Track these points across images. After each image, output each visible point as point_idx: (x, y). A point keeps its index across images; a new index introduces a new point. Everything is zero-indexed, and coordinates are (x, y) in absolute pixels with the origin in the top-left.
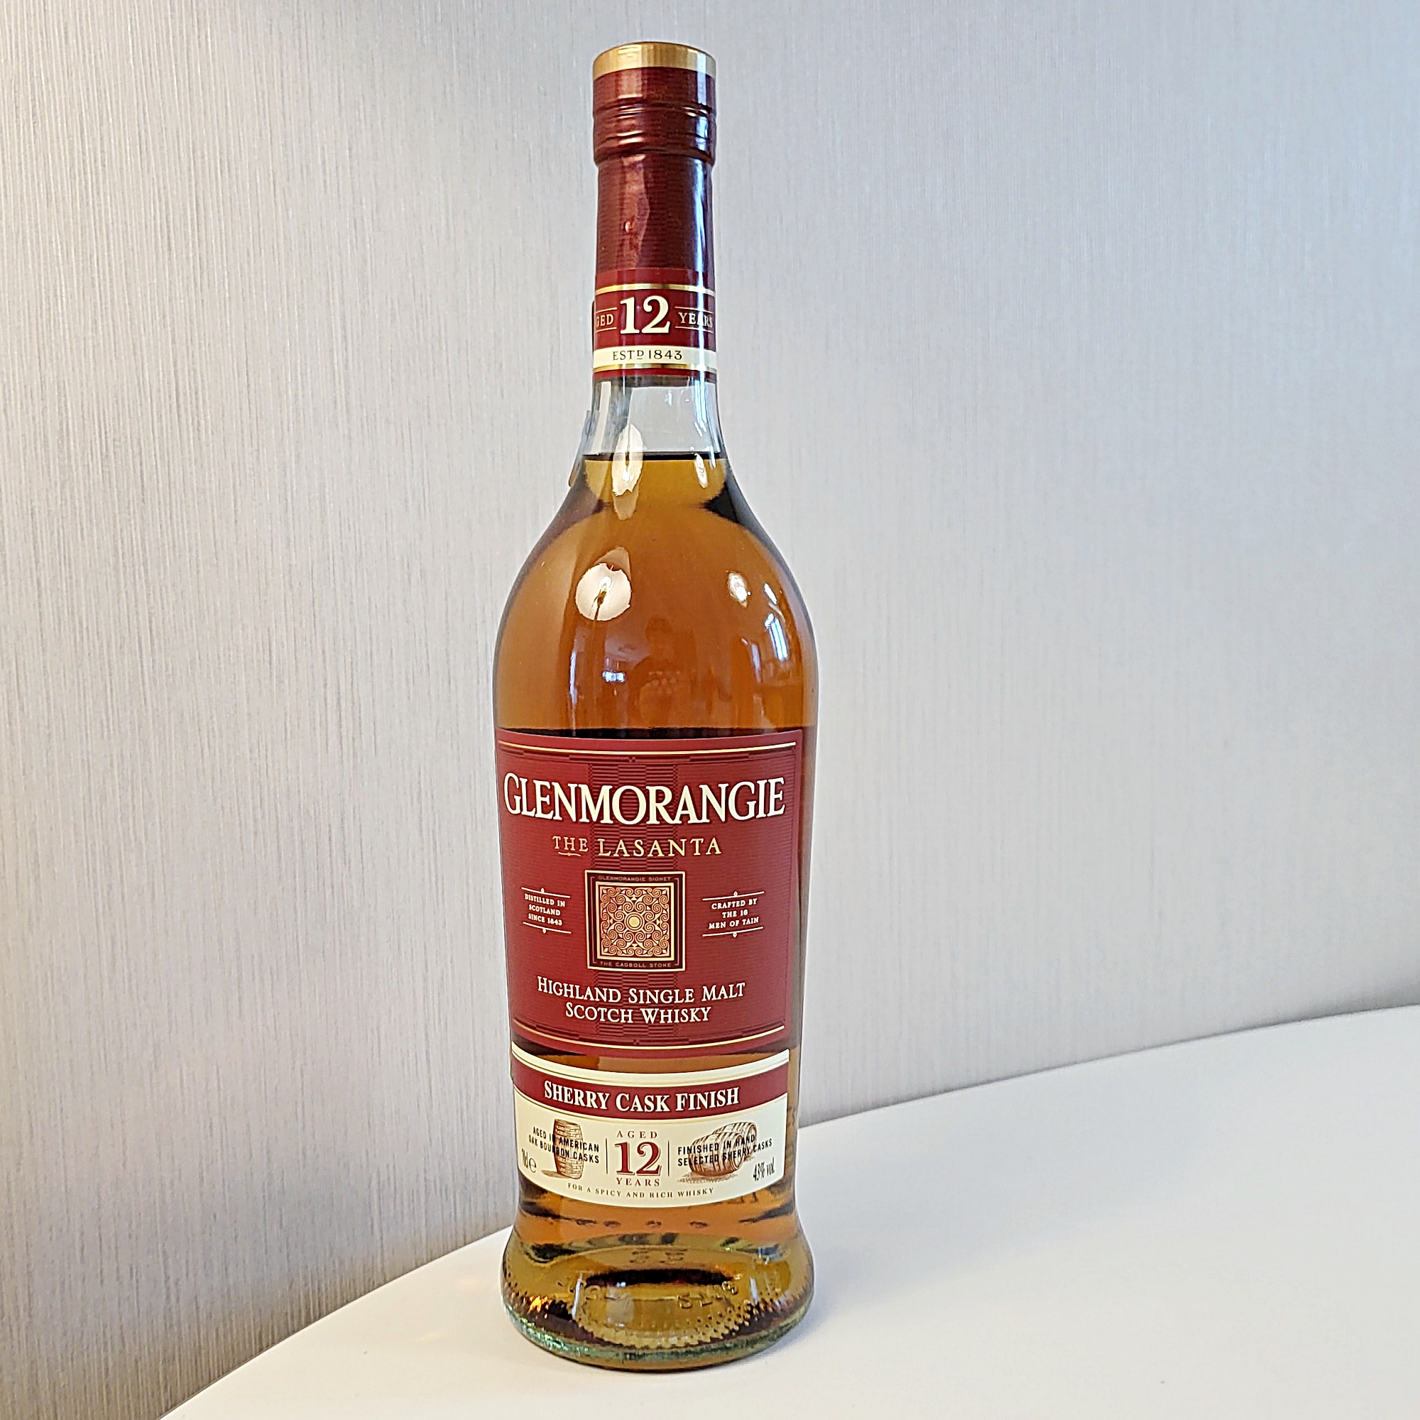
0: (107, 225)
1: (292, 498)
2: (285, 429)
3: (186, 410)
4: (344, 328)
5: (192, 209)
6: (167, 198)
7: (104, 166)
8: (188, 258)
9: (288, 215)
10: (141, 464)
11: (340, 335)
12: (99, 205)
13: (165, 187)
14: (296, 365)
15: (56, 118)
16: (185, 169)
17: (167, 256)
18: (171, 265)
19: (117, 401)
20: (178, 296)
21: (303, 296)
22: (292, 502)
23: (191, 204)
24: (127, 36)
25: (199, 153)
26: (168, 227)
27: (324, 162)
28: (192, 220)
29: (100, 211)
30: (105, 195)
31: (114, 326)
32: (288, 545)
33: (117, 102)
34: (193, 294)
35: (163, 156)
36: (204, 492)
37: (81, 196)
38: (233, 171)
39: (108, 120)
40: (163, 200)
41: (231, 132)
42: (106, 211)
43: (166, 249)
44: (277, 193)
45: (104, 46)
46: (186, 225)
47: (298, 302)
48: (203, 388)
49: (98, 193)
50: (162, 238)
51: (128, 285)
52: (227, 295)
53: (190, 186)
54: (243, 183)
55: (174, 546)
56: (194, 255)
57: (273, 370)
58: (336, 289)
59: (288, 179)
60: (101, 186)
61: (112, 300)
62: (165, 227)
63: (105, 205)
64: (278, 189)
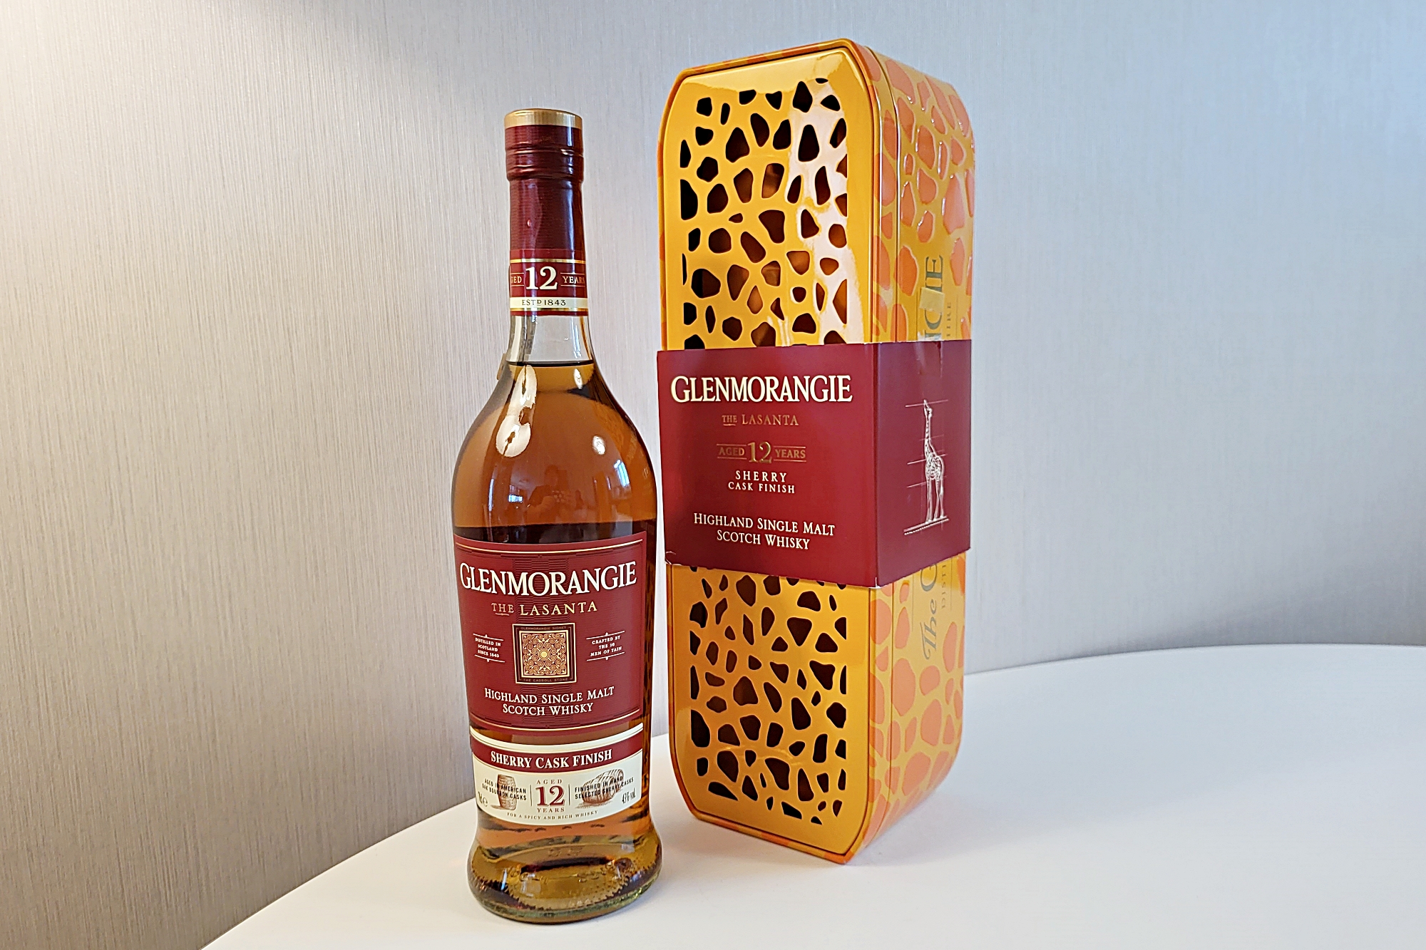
0: (348, 230)
7: (346, 200)
8: (392, 246)
12: (344, 220)
16: (390, 198)
23: (394, 216)
27: (466, 189)
29: (344, 225)
30: (347, 215)
37: (334, 216)
46: (391, 228)
49: (343, 214)
56: (396, 244)
59: (447, 200)
63: (347, 220)
64: (441, 205)
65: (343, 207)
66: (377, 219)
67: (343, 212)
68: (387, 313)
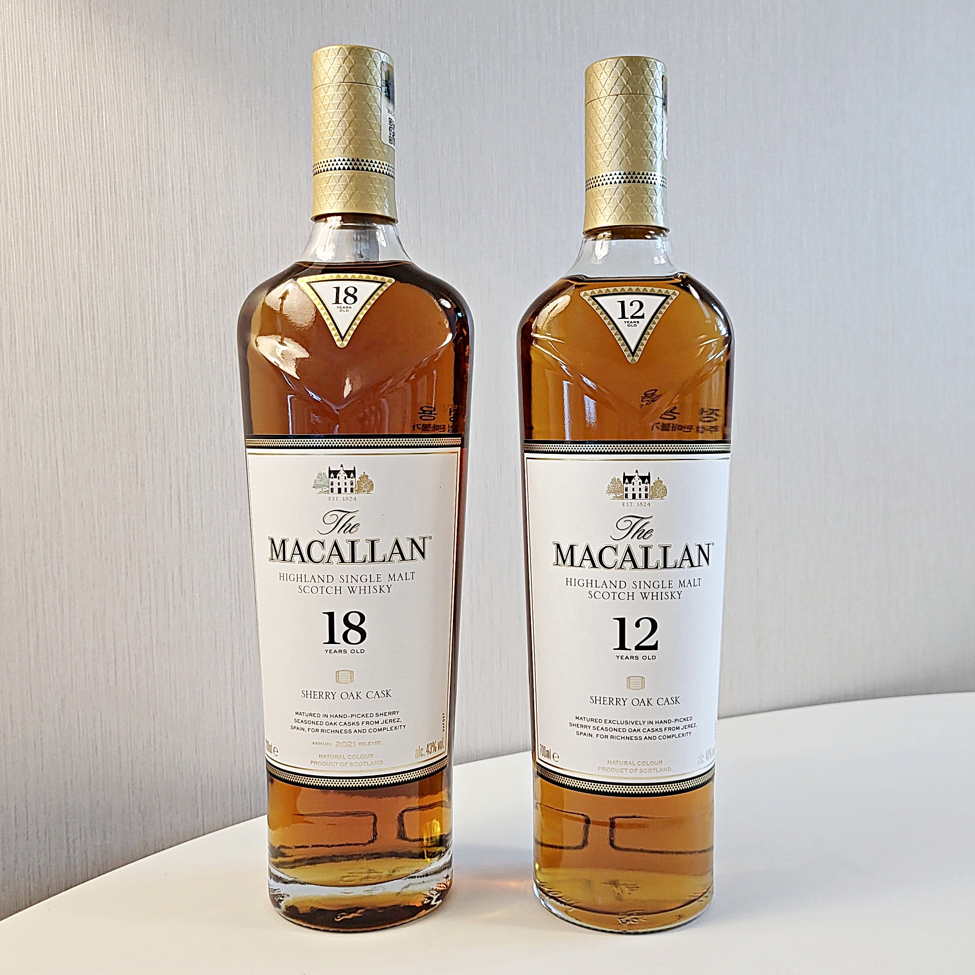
0: (41, 224)
1: (152, 378)
2: (148, 338)
3: (87, 328)
4: (185, 281)
5: (92, 214)
6: (77, 207)
7: (40, 189)
8: (89, 242)
9: (150, 217)
10: (59, 359)
11: (182, 285)
12: (37, 212)
13: (76, 202)
14: (155, 302)
15: (12, 163)
16: (89, 192)
17: (76, 240)
18: (79, 245)
19: (45, 322)
20: (83, 263)
21: (159, 263)
22: (152, 381)
23: (92, 210)
24: (55, 118)
25: (97, 182)
26: (78, 224)
27: (173, 187)
28: (92, 220)
29: (37, 216)
30: (40, 206)
31: (44, 280)
32: (149, 405)
33: (48, 155)
34: (92, 262)
35: (75, 184)
36: (98, 375)
37: (26, 207)
38: (118, 193)
39: (43, 164)
40: (75, 209)
41: (117, 170)
42: (41, 215)
43: (76, 237)
44: (145, 203)
45: (41, 123)
46: (88, 223)
47: (156, 266)
48: (98, 315)
49: (36, 206)
50: (74, 230)
51: (53, 257)
52: (113, 262)
53: (91, 201)
54: (123, 198)
55: (78, 406)
57: (140, 306)
58: (180, 258)
59: (151, 196)
60: (38, 201)
61: (44, 265)
62: (76, 223)
63: (40, 211)
64: (144, 201)
65: (36, 199)
66: (73, 213)
67: (36, 203)
68: (82, 312)
